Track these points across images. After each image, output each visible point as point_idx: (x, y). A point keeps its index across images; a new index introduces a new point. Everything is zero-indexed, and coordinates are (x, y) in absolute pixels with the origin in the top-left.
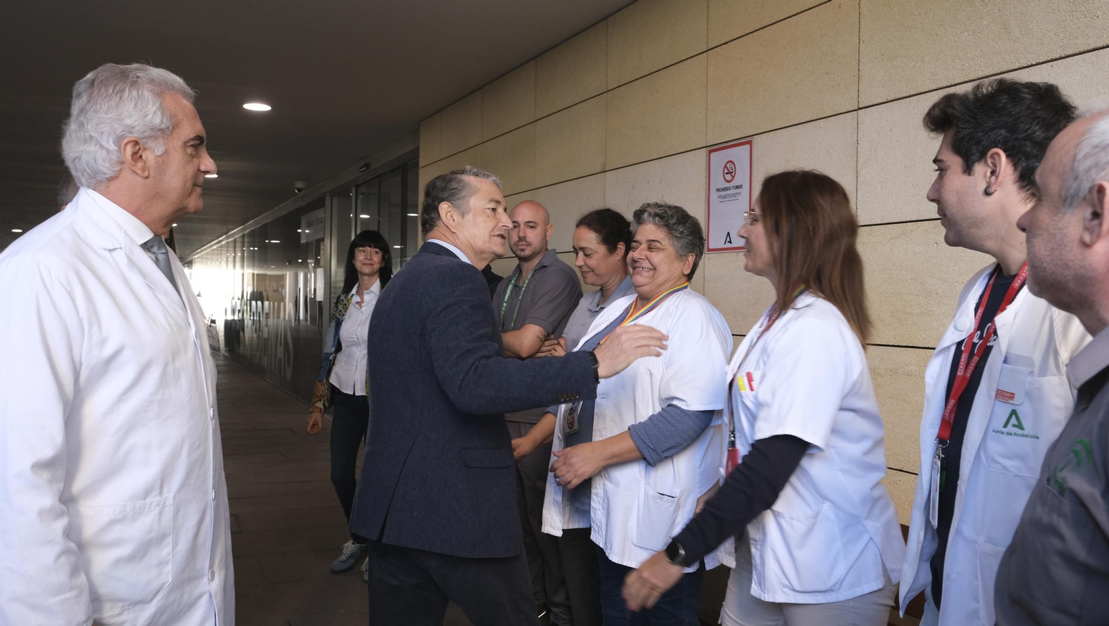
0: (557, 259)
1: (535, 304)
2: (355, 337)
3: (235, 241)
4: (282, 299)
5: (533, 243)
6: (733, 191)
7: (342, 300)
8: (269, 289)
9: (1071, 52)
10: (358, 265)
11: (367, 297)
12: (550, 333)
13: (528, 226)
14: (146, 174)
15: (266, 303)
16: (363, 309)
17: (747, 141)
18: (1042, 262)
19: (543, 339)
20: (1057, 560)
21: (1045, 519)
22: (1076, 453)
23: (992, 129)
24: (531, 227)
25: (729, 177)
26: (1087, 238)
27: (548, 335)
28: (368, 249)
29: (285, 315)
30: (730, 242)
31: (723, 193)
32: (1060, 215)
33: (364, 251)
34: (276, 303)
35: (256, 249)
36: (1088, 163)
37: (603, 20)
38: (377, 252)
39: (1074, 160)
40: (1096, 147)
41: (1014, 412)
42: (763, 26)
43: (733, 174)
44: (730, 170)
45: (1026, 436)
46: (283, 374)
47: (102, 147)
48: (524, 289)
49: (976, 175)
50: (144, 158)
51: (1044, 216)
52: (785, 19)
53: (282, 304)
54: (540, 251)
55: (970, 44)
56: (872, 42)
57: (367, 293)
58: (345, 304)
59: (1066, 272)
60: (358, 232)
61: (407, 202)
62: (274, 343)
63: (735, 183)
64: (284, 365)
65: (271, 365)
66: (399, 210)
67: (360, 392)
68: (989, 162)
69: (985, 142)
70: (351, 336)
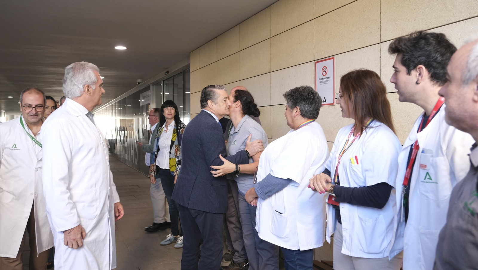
2: (164, 144)
3: (112, 105)
4: (133, 130)
6: (326, 80)
7: (160, 130)
8: (127, 125)
9: (474, 16)
10: (165, 115)
11: (169, 128)
15: (126, 132)
17: (332, 58)
23: (419, 57)
25: (324, 73)
26: (476, 98)
28: (169, 108)
29: (134, 136)
30: (326, 102)
31: (322, 80)
32: (462, 88)
33: (167, 109)
34: (130, 132)
35: (121, 108)
37: (268, 6)
38: (173, 109)
39: (467, 62)
41: (427, 173)
42: (338, 8)
43: (326, 72)
44: (325, 70)
45: (433, 183)
46: (134, 162)
47: (78, 87)
49: (412, 75)
50: (90, 90)
52: (348, 4)
53: (133, 132)
55: (429, 13)
56: (386, 13)
57: (169, 126)
58: (161, 131)
59: (466, 114)
60: (165, 101)
61: (185, 87)
62: (129, 149)
63: (327, 76)
64: (134, 158)
65: (129, 158)
66: (182, 90)
67: (167, 168)
68: (418, 70)
69: (416, 62)
70: (163, 144)
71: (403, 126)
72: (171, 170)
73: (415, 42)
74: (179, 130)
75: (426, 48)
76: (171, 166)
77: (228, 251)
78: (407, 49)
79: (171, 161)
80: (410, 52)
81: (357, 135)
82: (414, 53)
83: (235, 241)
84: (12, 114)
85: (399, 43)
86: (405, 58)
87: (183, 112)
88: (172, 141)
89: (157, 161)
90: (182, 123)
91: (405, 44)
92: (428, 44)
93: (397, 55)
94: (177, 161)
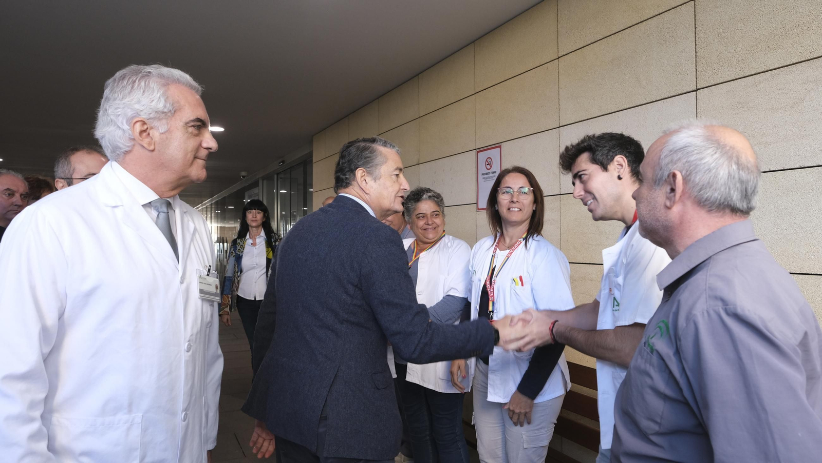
3: (207, 207)
6: (491, 175)
8: (226, 235)
9: (674, 95)
10: (249, 222)
11: (258, 240)
14: (152, 148)
15: (225, 244)
16: (257, 247)
17: (498, 146)
18: (645, 218)
20: (649, 391)
21: (643, 366)
22: (660, 327)
25: (488, 167)
26: (668, 204)
28: (254, 211)
31: (486, 176)
32: (653, 190)
33: (251, 212)
35: (219, 212)
36: (667, 160)
37: (416, 76)
38: (260, 213)
39: (659, 159)
40: (671, 151)
43: (491, 165)
44: (489, 163)
47: (119, 127)
49: (609, 171)
50: (151, 135)
51: (645, 191)
55: (619, 90)
56: (566, 88)
57: (257, 238)
58: (242, 245)
59: (658, 224)
61: (307, 182)
63: (492, 170)
66: (303, 187)
67: (259, 298)
71: (588, 237)
74: (275, 243)
88: (267, 258)
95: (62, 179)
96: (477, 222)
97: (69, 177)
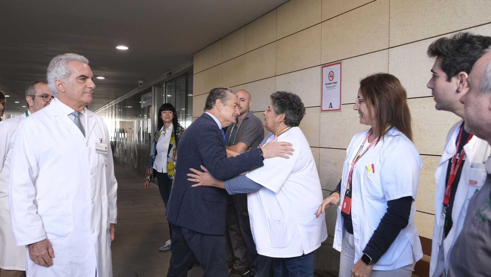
0: (253, 115)
1: (243, 134)
3: (112, 107)
4: (133, 132)
5: (243, 108)
6: (333, 85)
7: (157, 133)
8: (126, 128)
9: (485, 23)
10: (163, 119)
11: (167, 131)
12: (249, 147)
13: (241, 100)
14: (64, 91)
15: (126, 134)
16: (166, 136)
17: (339, 62)
18: (471, 118)
19: (246, 149)
21: (476, 232)
23: (462, 62)
24: (243, 101)
25: (331, 78)
27: (248, 147)
28: (167, 111)
29: (134, 139)
30: (332, 107)
31: (329, 86)
32: (479, 96)
33: (165, 112)
34: (130, 134)
35: (121, 110)
37: (275, 9)
38: (171, 112)
39: (485, 71)
41: (477, 190)
42: (346, 11)
43: (333, 77)
44: (331, 75)
46: (133, 165)
48: (238, 128)
49: (453, 82)
51: (472, 96)
52: (356, 8)
53: (133, 134)
54: (246, 111)
55: (439, 19)
56: (395, 18)
58: (158, 135)
61: (188, 89)
62: (129, 151)
63: (334, 81)
64: (134, 161)
65: (128, 161)
66: (184, 93)
67: (165, 171)
68: (459, 77)
69: (458, 68)
70: (161, 148)
72: (169, 174)
73: (458, 45)
74: (178, 134)
75: (471, 54)
76: (169, 170)
77: (229, 258)
78: (449, 53)
79: (169, 165)
80: (452, 57)
81: (373, 142)
82: (456, 58)
83: (236, 249)
84: (9, 113)
85: (440, 45)
86: (446, 63)
87: (185, 115)
88: (170, 144)
89: (154, 165)
90: (180, 127)
91: (447, 47)
92: (473, 49)
93: (437, 58)
94: (175, 165)
95: (30, 96)
96: (321, 120)
97: (34, 95)
